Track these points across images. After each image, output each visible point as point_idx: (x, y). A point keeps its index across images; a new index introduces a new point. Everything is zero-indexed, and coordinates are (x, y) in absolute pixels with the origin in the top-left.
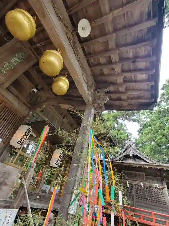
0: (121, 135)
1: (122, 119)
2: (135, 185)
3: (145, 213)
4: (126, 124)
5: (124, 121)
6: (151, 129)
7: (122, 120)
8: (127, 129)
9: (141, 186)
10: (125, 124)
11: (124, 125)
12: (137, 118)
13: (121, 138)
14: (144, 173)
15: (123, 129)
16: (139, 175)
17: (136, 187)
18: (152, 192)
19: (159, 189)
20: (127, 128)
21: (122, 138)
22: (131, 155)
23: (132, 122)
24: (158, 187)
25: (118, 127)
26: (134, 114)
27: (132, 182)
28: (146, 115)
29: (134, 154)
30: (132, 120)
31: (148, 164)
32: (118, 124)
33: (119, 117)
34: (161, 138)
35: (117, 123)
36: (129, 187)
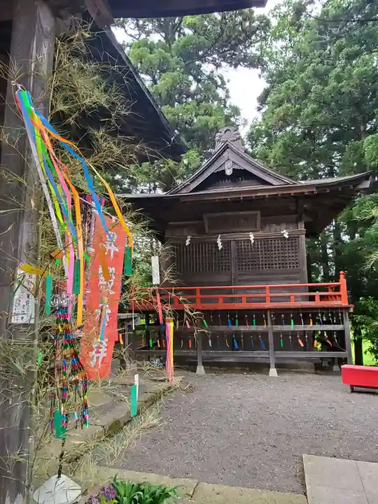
0: (207, 117)
1: (210, 58)
2: (237, 242)
3: (253, 292)
4: (226, 80)
5: (218, 66)
6: (291, 86)
7: (214, 62)
8: (227, 97)
9: (251, 241)
10: (221, 78)
11: (219, 83)
12: (258, 53)
13: (206, 125)
14: (259, 213)
15: (216, 97)
16: (246, 218)
17: (238, 246)
18: (273, 249)
19: (288, 239)
20: (227, 92)
21: (210, 127)
22: (229, 172)
23: (241, 68)
24: (287, 237)
25: (198, 91)
26: (249, 37)
27: (230, 237)
28: (288, 37)
29: (236, 167)
30: (244, 60)
31: (271, 187)
32: (199, 81)
33: (201, 53)
34: (314, 112)
35: (195, 78)
36: (222, 249)
